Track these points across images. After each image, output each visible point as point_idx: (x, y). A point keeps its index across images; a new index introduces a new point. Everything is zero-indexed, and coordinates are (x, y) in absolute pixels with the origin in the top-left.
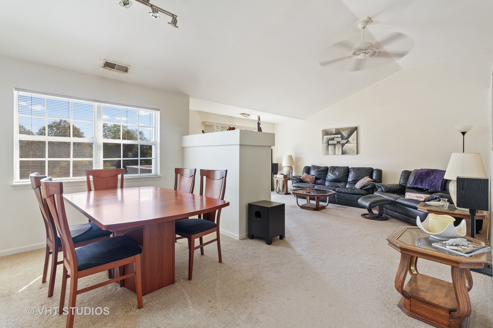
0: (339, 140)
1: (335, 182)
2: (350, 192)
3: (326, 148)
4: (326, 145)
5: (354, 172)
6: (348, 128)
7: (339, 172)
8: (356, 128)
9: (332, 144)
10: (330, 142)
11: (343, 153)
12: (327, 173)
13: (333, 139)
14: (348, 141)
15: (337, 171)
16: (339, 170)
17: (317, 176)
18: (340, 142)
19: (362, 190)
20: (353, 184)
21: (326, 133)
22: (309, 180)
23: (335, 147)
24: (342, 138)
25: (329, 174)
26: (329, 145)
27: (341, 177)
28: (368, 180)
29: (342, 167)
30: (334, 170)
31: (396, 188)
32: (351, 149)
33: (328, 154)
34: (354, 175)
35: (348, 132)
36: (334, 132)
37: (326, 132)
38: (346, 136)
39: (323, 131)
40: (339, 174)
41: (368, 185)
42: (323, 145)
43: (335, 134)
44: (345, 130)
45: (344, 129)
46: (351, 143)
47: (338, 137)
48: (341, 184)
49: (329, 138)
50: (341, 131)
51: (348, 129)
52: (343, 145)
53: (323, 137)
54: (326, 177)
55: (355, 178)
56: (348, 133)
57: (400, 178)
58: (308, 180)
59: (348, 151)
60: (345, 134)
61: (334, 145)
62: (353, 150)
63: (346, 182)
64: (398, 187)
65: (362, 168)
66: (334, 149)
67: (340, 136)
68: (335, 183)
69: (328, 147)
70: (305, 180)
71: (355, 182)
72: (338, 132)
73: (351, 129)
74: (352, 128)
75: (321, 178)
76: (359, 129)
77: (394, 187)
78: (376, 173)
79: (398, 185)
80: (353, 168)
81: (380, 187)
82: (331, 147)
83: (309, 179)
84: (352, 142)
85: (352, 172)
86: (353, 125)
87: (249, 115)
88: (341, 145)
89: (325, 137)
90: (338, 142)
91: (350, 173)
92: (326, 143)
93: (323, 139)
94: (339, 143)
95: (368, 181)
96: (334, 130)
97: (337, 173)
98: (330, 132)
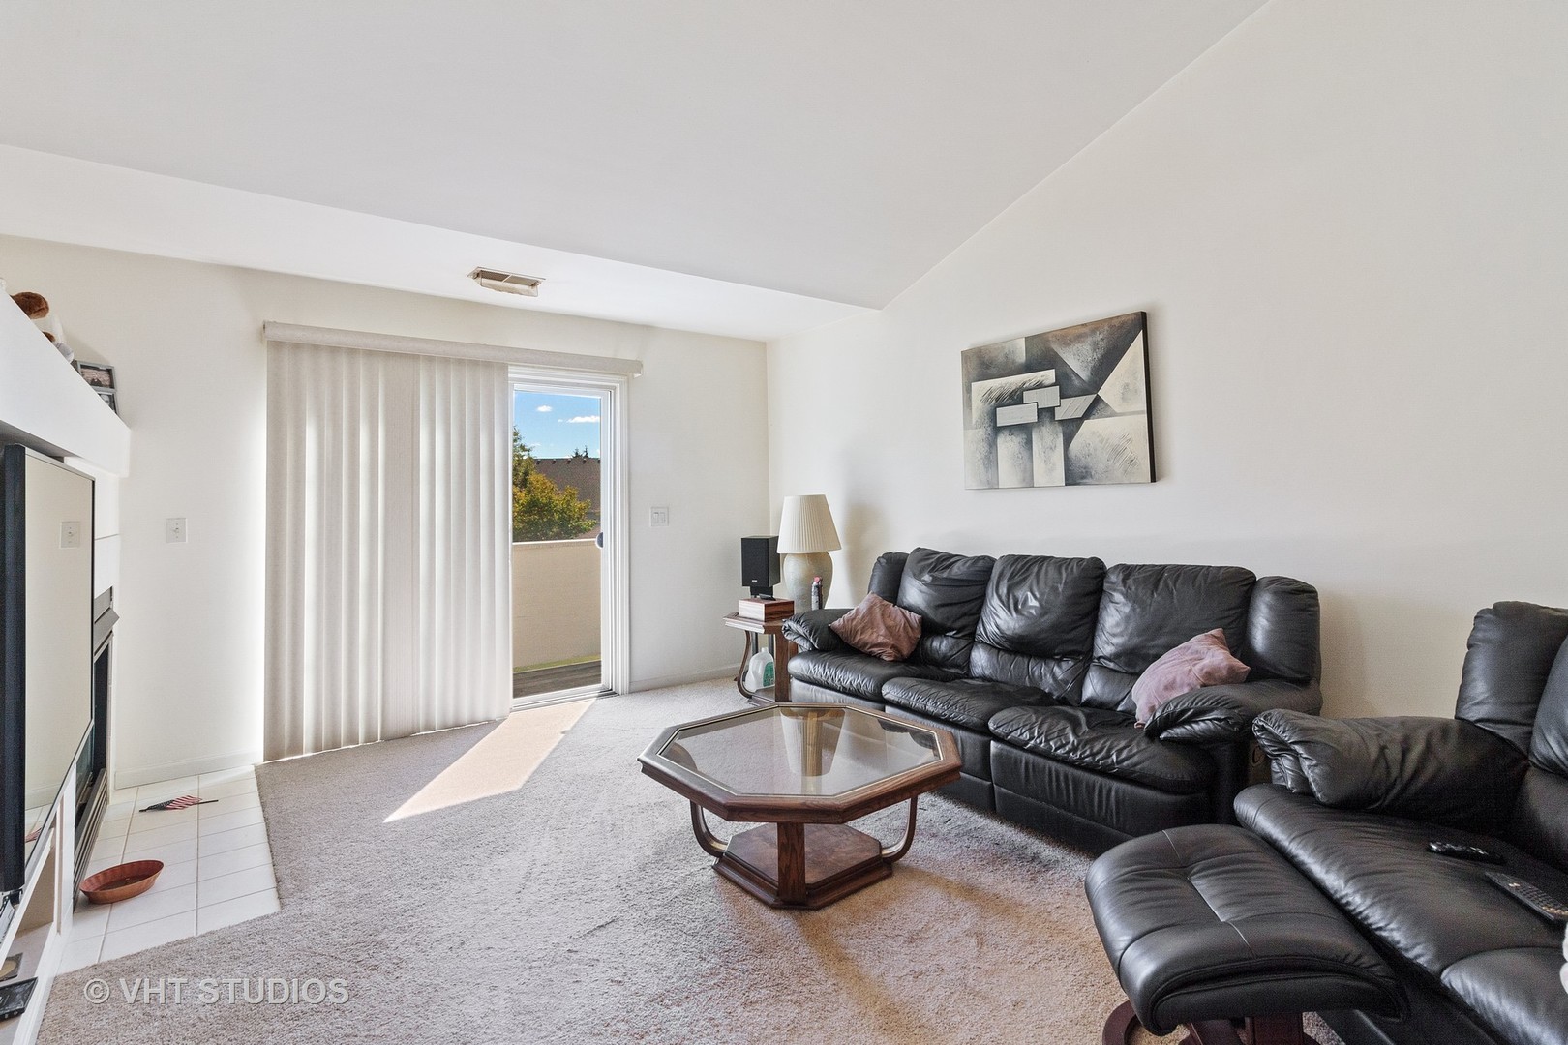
0: (1050, 397)
1: (1023, 654)
2: (1075, 749)
3: (983, 447)
4: (982, 433)
5: (1126, 596)
6: (1095, 327)
7: (1042, 594)
8: (1141, 322)
9: (1012, 429)
10: (1007, 416)
11: (1074, 476)
12: (981, 600)
13: (1016, 398)
14: (1098, 400)
15: (1035, 589)
16: (1042, 584)
17: (931, 615)
18: (1051, 411)
19: (1154, 748)
20: (1126, 679)
21: (982, 364)
22: (880, 639)
23: (1029, 442)
24: (1066, 385)
25: (994, 603)
26: (997, 430)
27: (1055, 627)
28: (1206, 661)
29: (1062, 563)
30: (1017, 578)
31: (1431, 769)
32: (1117, 452)
33: (992, 485)
34: (1127, 619)
35: (1095, 346)
36: (1021, 357)
37: (979, 358)
38: (1084, 374)
39: (965, 356)
40: (1044, 610)
41: (1200, 713)
42: (971, 432)
43: (1028, 368)
44: (1079, 338)
45: (1070, 336)
46: (1113, 414)
47: (1040, 386)
48: (1056, 669)
49: (995, 394)
50: (1056, 348)
51: (1093, 332)
52: (1070, 427)
53: (968, 390)
54: (977, 623)
55: (1136, 641)
56: (1097, 355)
57: (1466, 672)
58: (878, 636)
59: (1099, 463)
60: (1078, 361)
61: (1024, 429)
62: (1128, 453)
63: (1084, 655)
64: (1448, 756)
65: (1179, 572)
66: (1025, 454)
67: (1049, 375)
68: (1019, 659)
69: (992, 445)
70: (858, 637)
71: (1134, 667)
72: (1042, 354)
73: (1111, 327)
74: (1116, 323)
75: (949, 624)
76: (1154, 326)
77: (1414, 755)
78: (1270, 607)
79: (1444, 727)
80: (1127, 571)
81: (1284, 747)
82: (1007, 445)
83: (882, 631)
84: (1117, 410)
85: (1118, 597)
86: (1122, 304)
87: (533, 285)
88: (1059, 429)
89: (980, 388)
90: (1046, 414)
91: (1105, 600)
92: (980, 423)
93: (970, 399)
94: (1047, 420)
95: (1210, 678)
96: (1022, 344)
97: (1033, 602)
98: (1001, 359)
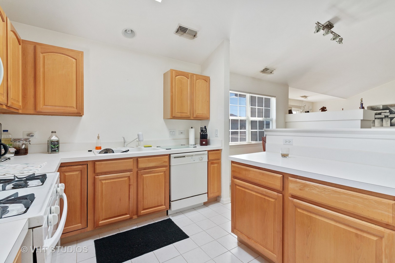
0: (388, 114)
9: (379, 118)
10: (377, 116)
11: (392, 125)
13: (380, 114)
18: (388, 116)
23: (382, 120)
24: (391, 113)
26: (375, 118)
33: (374, 126)
36: (381, 108)
37: (371, 108)
39: (368, 107)
43: (383, 110)
45: (392, 106)
47: (385, 112)
49: (375, 113)
50: (389, 107)
52: (392, 119)
66: (381, 122)
67: (388, 111)
72: (386, 108)
82: (377, 121)
88: (389, 119)
90: (386, 116)
98: (376, 108)
